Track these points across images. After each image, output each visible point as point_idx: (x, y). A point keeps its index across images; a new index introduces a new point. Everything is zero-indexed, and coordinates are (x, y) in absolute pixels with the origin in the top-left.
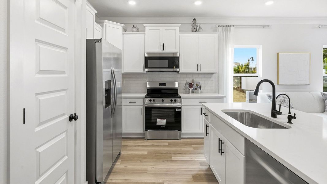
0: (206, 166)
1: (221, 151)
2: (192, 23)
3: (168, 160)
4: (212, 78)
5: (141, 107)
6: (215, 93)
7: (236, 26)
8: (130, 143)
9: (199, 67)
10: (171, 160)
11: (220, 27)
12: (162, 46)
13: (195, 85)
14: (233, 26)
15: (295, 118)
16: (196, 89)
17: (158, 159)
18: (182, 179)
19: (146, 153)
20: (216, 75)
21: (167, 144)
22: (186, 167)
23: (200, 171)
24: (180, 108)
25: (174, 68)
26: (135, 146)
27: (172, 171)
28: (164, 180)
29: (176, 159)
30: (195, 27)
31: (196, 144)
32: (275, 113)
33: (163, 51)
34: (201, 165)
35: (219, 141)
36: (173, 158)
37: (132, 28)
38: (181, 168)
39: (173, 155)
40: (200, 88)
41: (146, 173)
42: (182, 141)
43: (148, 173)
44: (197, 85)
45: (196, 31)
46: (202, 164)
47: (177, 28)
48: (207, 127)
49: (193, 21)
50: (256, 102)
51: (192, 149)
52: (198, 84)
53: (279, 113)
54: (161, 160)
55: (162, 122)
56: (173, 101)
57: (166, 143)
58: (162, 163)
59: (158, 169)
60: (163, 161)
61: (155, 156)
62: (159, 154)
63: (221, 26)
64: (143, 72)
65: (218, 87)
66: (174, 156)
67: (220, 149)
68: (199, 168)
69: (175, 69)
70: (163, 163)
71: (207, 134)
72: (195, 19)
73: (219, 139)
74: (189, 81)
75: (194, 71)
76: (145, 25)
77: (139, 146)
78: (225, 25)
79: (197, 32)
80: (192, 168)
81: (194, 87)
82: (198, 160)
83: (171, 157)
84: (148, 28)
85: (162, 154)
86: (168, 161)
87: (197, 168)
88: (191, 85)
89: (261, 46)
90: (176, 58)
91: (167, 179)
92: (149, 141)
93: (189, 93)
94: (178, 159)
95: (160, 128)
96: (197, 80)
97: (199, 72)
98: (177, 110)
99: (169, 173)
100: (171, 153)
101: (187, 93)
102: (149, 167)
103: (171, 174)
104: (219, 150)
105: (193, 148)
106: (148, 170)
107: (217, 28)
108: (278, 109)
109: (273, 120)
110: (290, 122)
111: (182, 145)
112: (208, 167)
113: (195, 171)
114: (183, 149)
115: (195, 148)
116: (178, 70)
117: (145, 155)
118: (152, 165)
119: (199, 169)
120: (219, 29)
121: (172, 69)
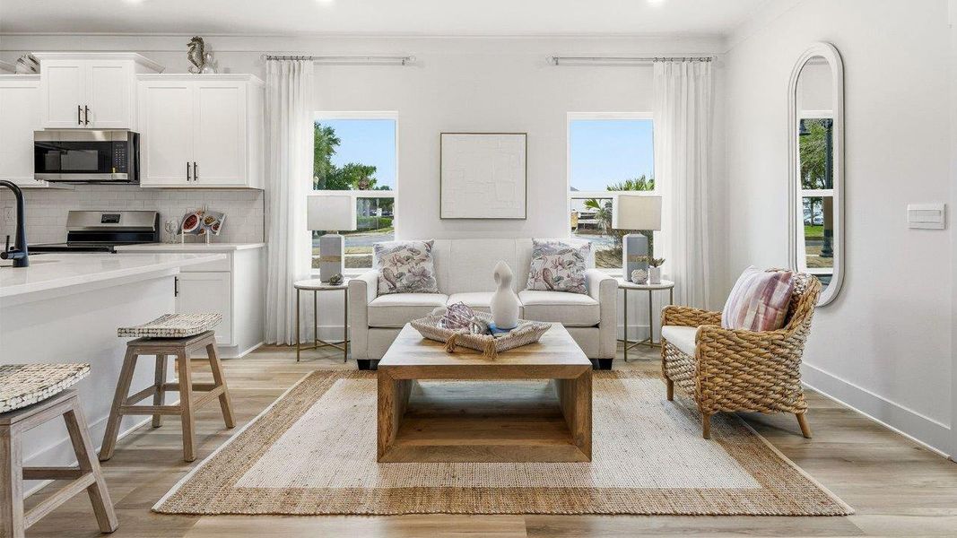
2: (189, 49)
4: (258, 205)
7: (317, 58)
9: (192, 170)
11: (273, 61)
12: (83, 112)
13: (204, 220)
14: (311, 59)
16: (201, 231)
25: (114, 171)
33: (85, 126)
44: (208, 220)
47: (125, 63)
49: (189, 45)
63: (277, 58)
69: (115, 175)
72: (198, 40)
75: (179, 179)
76: (39, 55)
78: (287, 55)
84: (47, 61)
88: (190, 221)
89: (396, 113)
90: (117, 145)
97: (193, 183)
120: (270, 67)
121: (107, 176)
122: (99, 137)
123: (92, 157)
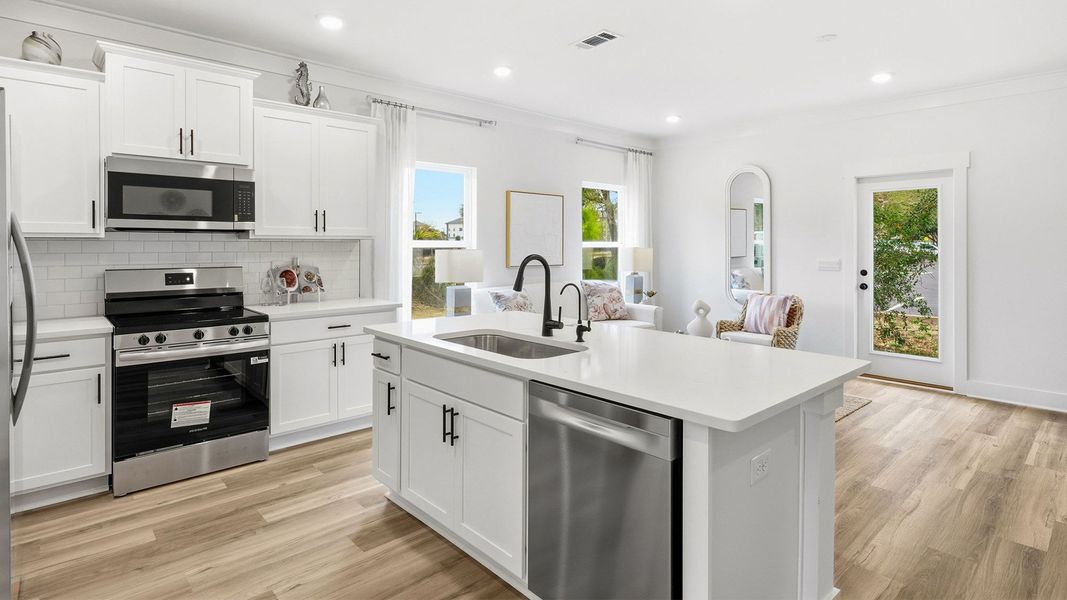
0: (379, 503)
1: (450, 436)
2: (295, 76)
3: (252, 527)
4: (354, 257)
5: (93, 373)
6: (364, 297)
7: (421, 109)
8: (43, 529)
9: (320, 219)
10: (262, 524)
11: (379, 105)
12: (186, 139)
13: (303, 276)
14: (413, 108)
15: (589, 329)
16: (306, 289)
17: (212, 538)
18: (324, 560)
19: (149, 537)
20: (366, 245)
21: (223, 486)
22: (324, 525)
23: (366, 521)
24: (266, 353)
25: (236, 219)
26: (81, 531)
27: (281, 553)
28: (271, 582)
29: (280, 517)
30: (305, 92)
31: (323, 458)
32: (549, 327)
33: (190, 157)
34: (364, 506)
35: (445, 411)
36: (265, 517)
37: (26, 40)
38: (308, 535)
39: (260, 510)
40: (321, 284)
41: (189, 591)
42: (271, 462)
43: (195, 590)
44: (309, 276)
45: (307, 104)
46: (363, 501)
47: (244, 83)
48: (389, 389)
49: (298, 71)
50: (469, 313)
51: (320, 474)
52: (313, 272)
53: (559, 325)
54: (227, 537)
55: (192, 414)
56: (241, 333)
57: (219, 482)
58: (234, 543)
59: (231, 563)
60: (236, 538)
61: (196, 533)
62: (207, 525)
63: (381, 102)
64: (91, 230)
65: (373, 279)
66: (266, 513)
67: (448, 430)
68: (363, 514)
69: (239, 225)
70: (238, 542)
71: (389, 408)
72: (303, 65)
73: (444, 406)
74: (282, 262)
75: (305, 230)
76: (103, 45)
77: (100, 526)
78: (392, 101)
79: (310, 107)
80: (344, 522)
81: (301, 281)
82: (349, 498)
83: (259, 518)
84: (117, 59)
85: (217, 519)
86: (253, 532)
87: (357, 516)
88: (287, 276)
89: (475, 169)
90: (241, 186)
91: (279, 579)
92: (135, 497)
93: (285, 303)
94: (285, 516)
95: (188, 436)
96: (307, 261)
97: (320, 234)
98: (254, 361)
99: (271, 561)
100: (251, 507)
101: (277, 303)
102: (188, 573)
103: (284, 561)
104: (445, 434)
105: (319, 469)
106: (189, 581)
107: (370, 105)
108: (555, 318)
109: (547, 341)
110: (580, 339)
111: (280, 472)
112: (385, 503)
113: (354, 525)
114: (292, 482)
115: (326, 470)
116: (247, 225)
117: (150, 545)
118: (199, 562)
119: (364, 518)
120: (375, 110)
121: (228, 225)
122: (209, 174)
123: (204, 200)
